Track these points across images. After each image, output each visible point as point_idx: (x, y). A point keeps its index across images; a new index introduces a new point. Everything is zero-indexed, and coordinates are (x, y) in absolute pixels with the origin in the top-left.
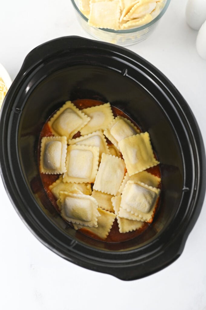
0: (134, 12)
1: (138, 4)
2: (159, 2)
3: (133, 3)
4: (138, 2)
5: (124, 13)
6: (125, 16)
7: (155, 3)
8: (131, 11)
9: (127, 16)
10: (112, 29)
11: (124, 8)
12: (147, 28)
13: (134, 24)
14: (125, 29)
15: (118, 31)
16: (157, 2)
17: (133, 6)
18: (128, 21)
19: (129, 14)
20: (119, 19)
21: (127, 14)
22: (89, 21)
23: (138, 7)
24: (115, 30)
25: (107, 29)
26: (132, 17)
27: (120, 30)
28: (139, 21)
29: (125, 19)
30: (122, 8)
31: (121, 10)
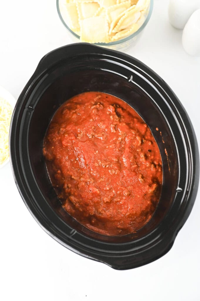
0: (121, 25)
1: (124, 17)
2: (142, 11)
3: (119, 16)
4: (124, 15)
5: (112, 25)
6: (113, 29)
7: (140, 13)
8: (118, 24)
9: (115, 28)
10: (104, 42)
11: (111, 22)
12: (136, 36)
13: (123, 35)
14: (115, 41)
15: (109, 43)
16: (141, 11)
17: (119, 19)
18: (117, 32)
19: (117, 26)
20: (108, 32)
21: (115, 27)
22: (80, 38)
23: (125, 20)
24: (106, 43)
25: (99, 43)
26: (120, 29)
27: (110, 42)
28: (127, 31)
29: (114, 31)
30: (109, 22)
31: (108, 23)
